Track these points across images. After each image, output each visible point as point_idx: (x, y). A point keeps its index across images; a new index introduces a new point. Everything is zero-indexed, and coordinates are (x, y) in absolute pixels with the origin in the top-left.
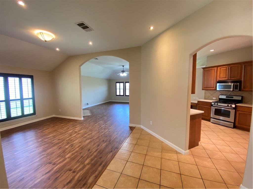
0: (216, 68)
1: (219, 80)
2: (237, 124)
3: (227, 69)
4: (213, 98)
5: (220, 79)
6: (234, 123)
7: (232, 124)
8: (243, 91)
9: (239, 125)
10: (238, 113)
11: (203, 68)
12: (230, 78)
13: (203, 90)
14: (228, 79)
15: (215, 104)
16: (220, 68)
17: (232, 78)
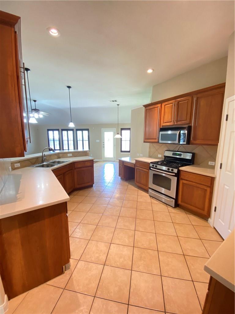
0: (159, 105)
1: (162, 126)
2: (180, 202)
3: (172, 105)
4: (159, 155)
5: (165, 124)
6: (176, 200)
7: (173, 201)
8: (193, 144)
9: (183, 204)
10: (181, 182)
11: (146, 106)
12: (177, 122)
13: (144, 142)
14: (173, 124)
15: (153, 166)
16: (165, 105)
17: (178, 122)
